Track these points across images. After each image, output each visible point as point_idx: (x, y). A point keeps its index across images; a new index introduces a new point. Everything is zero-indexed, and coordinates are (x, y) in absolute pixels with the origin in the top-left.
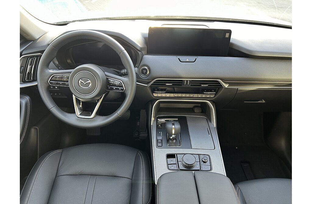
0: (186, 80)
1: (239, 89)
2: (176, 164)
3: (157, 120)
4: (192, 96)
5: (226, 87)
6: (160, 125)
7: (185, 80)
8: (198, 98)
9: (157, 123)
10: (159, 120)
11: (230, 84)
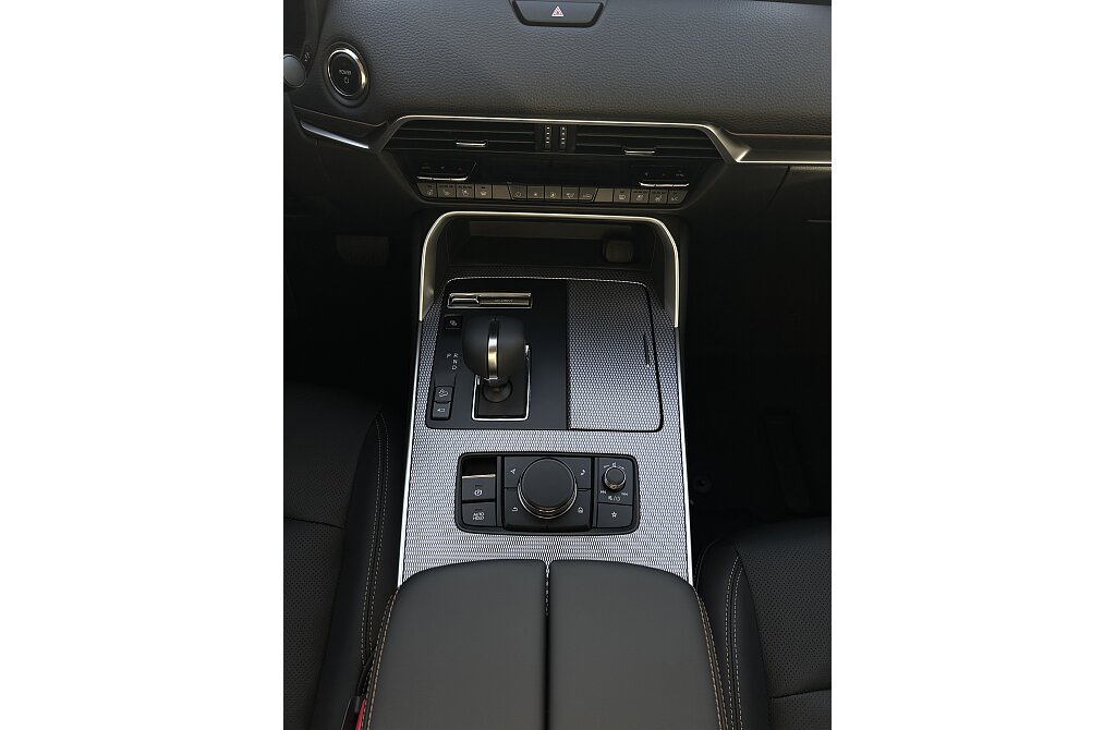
0: (552, 126)
1: (793, 168)
2: (495, 500)
3: (446, 296)
4: (588, 197)
5: (738, 160)
6: (453, 323)
7: (545, 125)
8: (613, 204)
9: (444, 310)
10: (456, 296)
11: (757, 149)
